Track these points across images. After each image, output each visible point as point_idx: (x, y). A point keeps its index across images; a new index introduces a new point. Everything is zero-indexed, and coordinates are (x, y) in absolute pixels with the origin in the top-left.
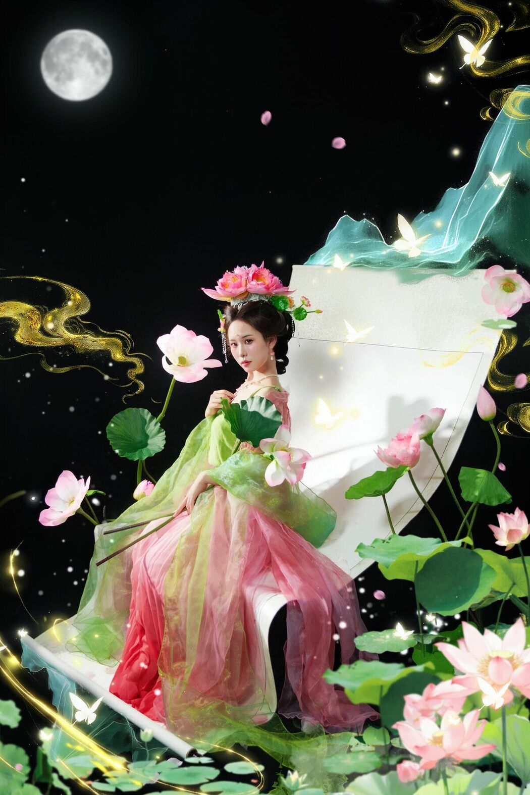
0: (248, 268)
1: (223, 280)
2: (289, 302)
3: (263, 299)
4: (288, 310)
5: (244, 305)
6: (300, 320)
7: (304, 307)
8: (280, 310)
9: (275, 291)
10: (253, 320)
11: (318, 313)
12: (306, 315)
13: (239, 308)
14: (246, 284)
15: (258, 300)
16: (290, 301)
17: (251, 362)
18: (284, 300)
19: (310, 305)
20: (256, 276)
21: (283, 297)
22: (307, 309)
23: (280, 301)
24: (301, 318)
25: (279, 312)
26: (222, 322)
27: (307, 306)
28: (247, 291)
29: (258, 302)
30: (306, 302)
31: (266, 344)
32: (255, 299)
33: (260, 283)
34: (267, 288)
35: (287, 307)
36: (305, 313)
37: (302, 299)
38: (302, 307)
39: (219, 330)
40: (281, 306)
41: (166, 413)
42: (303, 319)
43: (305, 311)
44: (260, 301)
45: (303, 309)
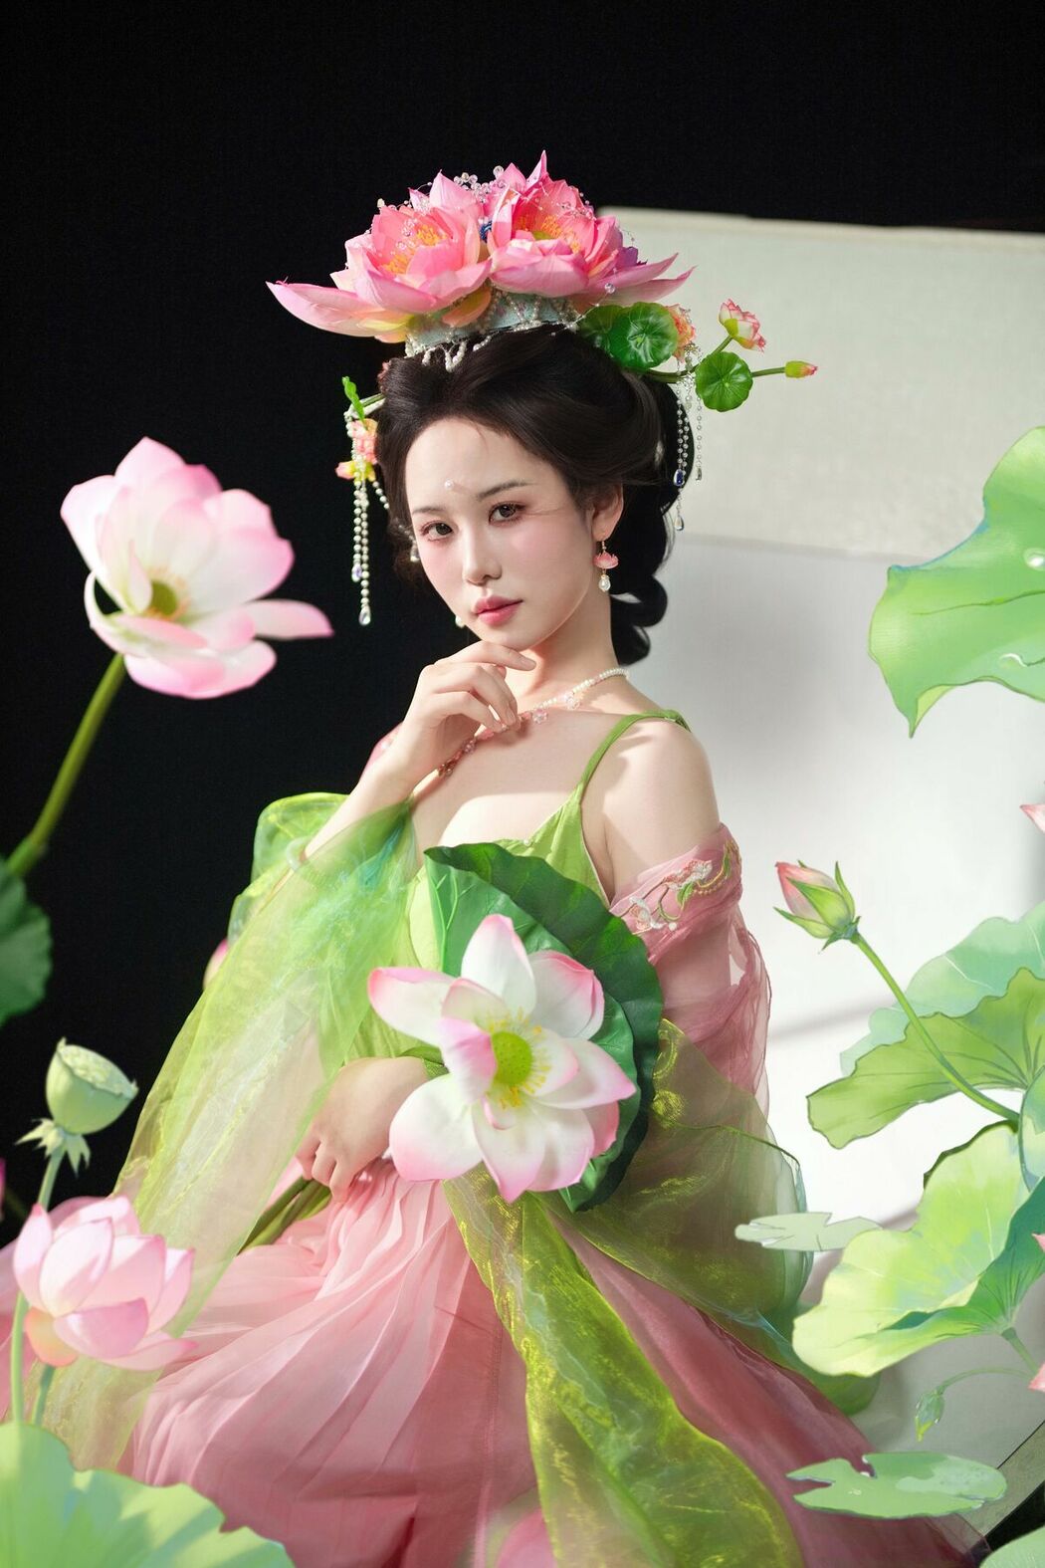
0: (480, 181)
1: (375, 241)
2: (673, 331)
3: (554, 319)
4: (668, 366)
5: (476, 348)
6: (722, 409)
7: (733, 348)
8: (636, 366)
9: (614, 279)
10: (520, 410)
11: (798, 375)
12: (749, 385)
13: (451, 363)
14: (484, 256)
15: (536, 324)
16: (677, 324)
17: (521, 601)
18: (651, 319)
19: (761, 342)
20: (526, 217)
21: (647, 310)
22: (754, 360)
23: (634, 329)
24: (729, 399)
25: (629, 377)
26: (362, 433)
27: (748, 345)
28: (486, 286)
29: (534, 332)
30: (744, 328)
31: (584, 519)
32: (521, 320)
33: (548, 244)
34: (582, 266)
35: (666, 351)
36: (742, 378)
37: (727, 315)
38: (728, 349)
39: (344, 470)
40: (640, 347)
41: (55, 839)
42: (736, 405)
43: (745, 369)
44: (547, 328)
45: (734, 358)
